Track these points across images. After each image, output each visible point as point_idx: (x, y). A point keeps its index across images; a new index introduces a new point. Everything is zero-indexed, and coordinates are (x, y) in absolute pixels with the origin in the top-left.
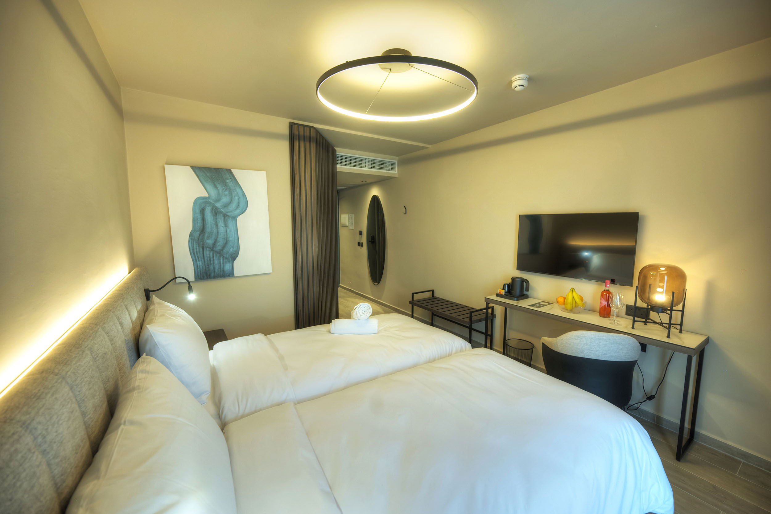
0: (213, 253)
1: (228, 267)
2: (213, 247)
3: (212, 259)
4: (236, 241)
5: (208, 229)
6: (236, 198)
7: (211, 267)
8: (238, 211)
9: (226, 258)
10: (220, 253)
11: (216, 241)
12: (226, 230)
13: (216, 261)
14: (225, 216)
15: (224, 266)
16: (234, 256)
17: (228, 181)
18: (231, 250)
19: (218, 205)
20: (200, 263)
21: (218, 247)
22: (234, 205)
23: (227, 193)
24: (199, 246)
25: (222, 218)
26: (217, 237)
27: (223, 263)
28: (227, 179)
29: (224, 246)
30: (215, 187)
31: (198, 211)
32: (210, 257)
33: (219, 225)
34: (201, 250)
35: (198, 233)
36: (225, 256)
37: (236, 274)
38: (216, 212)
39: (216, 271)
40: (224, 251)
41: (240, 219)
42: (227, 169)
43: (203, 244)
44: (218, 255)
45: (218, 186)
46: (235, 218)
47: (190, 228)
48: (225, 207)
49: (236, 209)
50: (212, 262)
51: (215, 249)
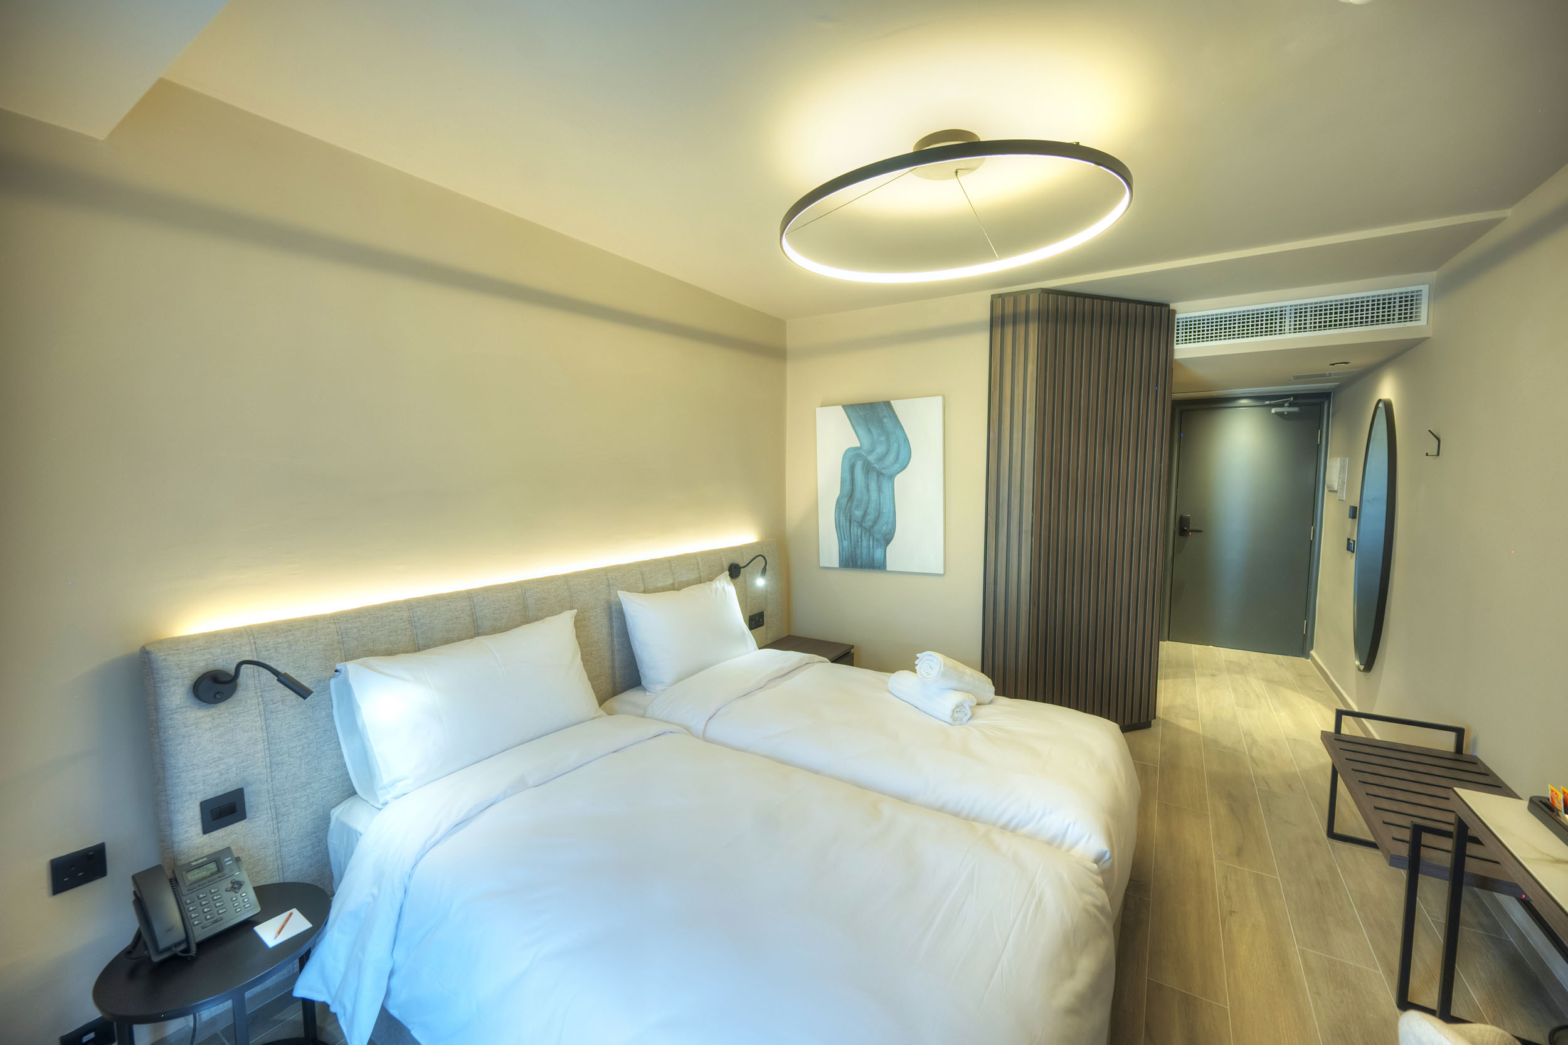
0: (862, 530)
1: (878, 553)
2: (862, 521)
3: (860, 540)
4: (891, 514)
5: (857, 495)
6: (896, 445)
7: (858, 552)
8: (897, 466)
9: (877, 540)
10: (870, 531)
11: (865, 514)
12: (880, 496)
13: (865, 543)
14: (880, 474)
15: (873, 553)
16: (888, 539)
17: (885, 420)
18: (884, 528)
19: (871, 458)
20: (846, 543)
21: (868, 524)
22: (891, 457)
23: (883, 439)
24: (846, 517)
25: (875, 477)
26: (867, 507)
27: (873, 547)
28: (885, 417)
29: (875, 522)
30: (870, 431)
31: (847, 468)
32: (857, 535)
33: (871, 488)
34: (848, 524)
35: (846, 499)
36: (876, 536)
37: (889, 568)
38: (868, 468)
39: (864, 557)
40: (875, 527)
41: (898, 479)
42: (884, 402)
43: (850, 516)
44: (868, 533)
45: (873, 429)
46: (891, 477)
47: (837, 492)
48: (880, 460)
49: (894, 464)
50: (860, 544)
51: (864, 525)
